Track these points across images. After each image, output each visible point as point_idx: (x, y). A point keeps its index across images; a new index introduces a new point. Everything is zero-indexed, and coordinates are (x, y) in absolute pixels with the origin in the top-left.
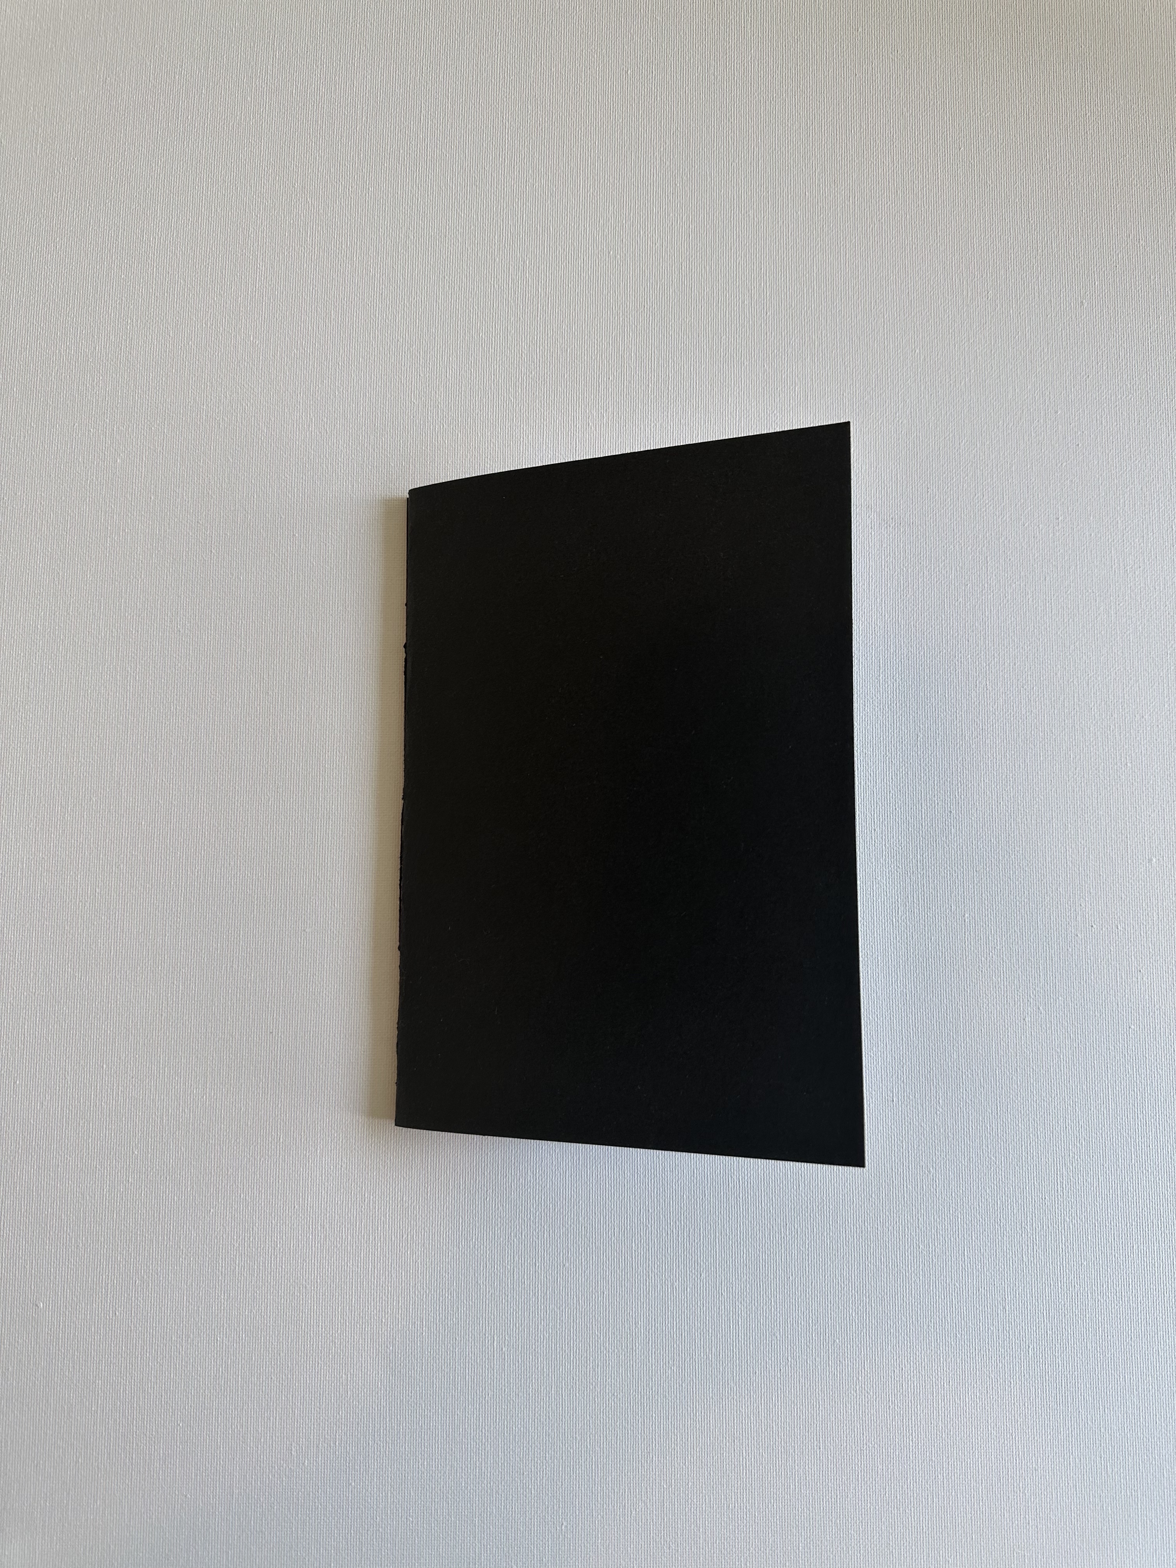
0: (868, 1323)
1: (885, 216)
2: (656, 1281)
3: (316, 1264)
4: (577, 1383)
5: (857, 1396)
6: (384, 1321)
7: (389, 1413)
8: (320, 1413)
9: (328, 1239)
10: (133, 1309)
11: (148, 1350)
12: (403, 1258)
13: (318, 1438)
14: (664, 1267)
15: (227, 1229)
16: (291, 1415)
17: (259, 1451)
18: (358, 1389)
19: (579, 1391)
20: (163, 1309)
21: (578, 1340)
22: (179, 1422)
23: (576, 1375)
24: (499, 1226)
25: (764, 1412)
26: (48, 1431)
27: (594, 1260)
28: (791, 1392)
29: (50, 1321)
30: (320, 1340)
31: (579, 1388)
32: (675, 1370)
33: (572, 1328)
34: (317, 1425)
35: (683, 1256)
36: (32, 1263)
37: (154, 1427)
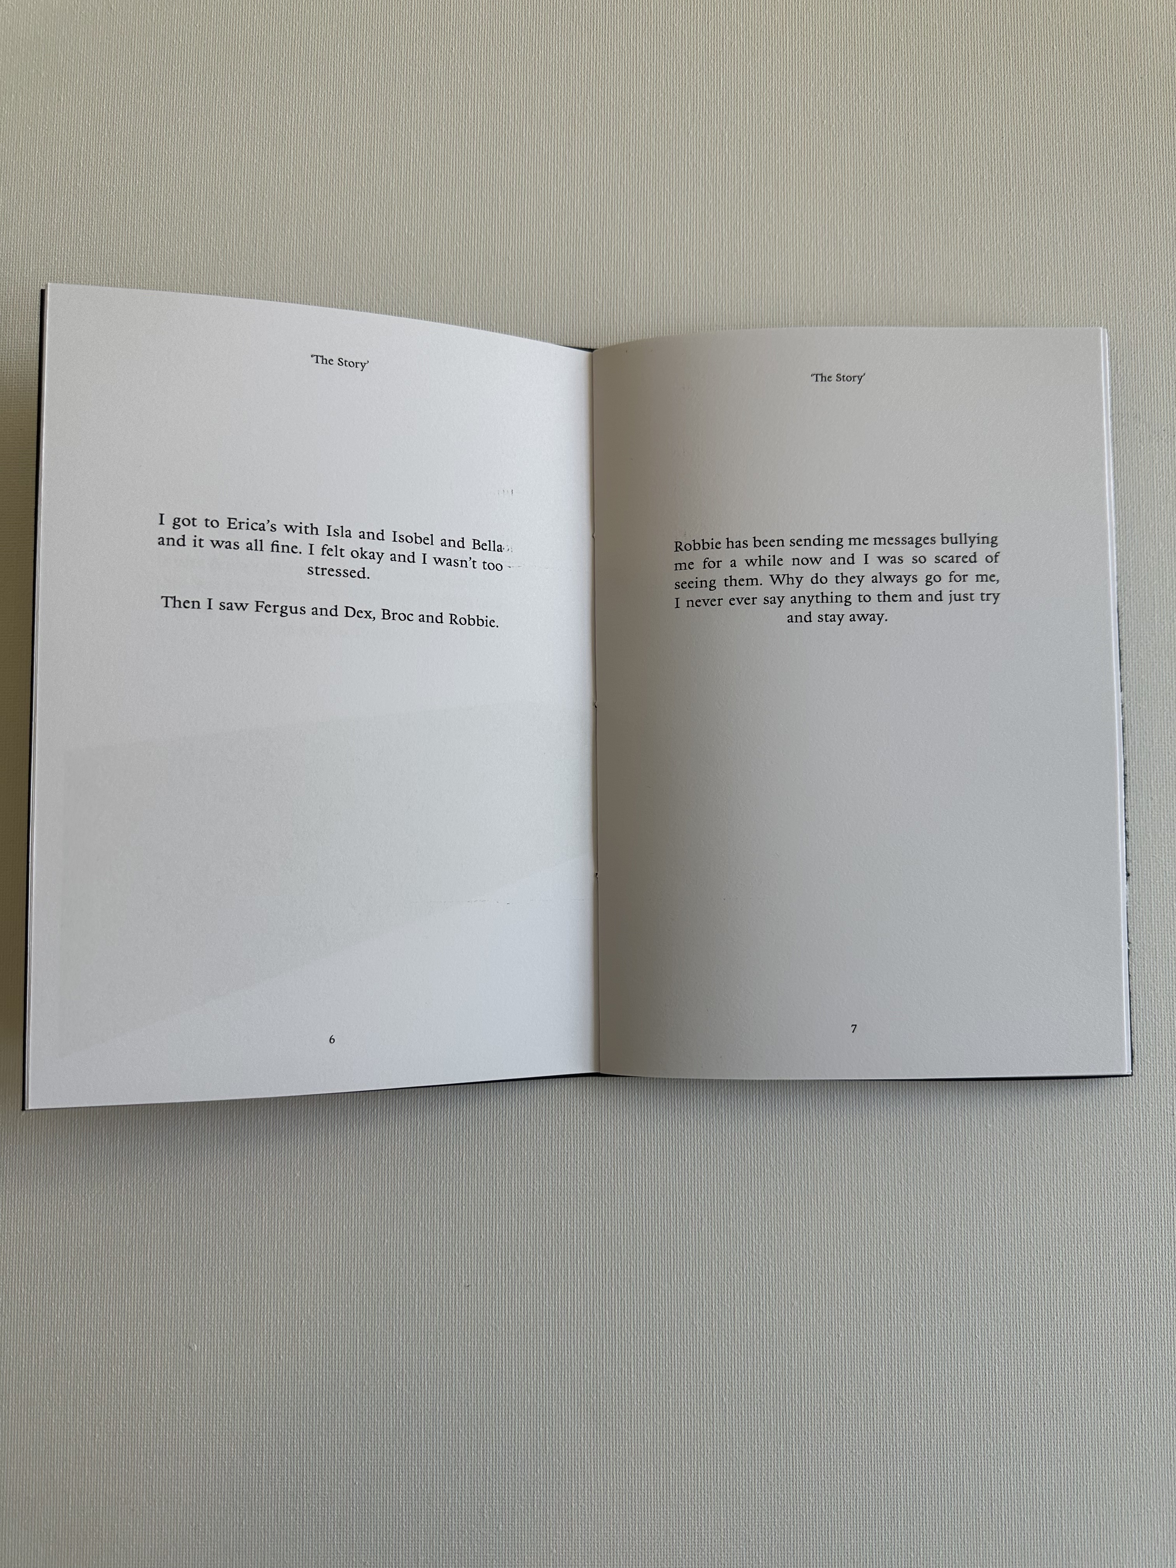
0: (1145, 1370)
1: (1148, 72)
2: (899, 1322)
3: (507, 1302)
4: (810, 1438)
5: (1133, 1454)
6: (586, 1366)
7: (594, 1472)
8: (515, 1471)
9: (520, 1274)
10: (300, 1352)
11: (318, 1399)
12: (607, 1296)
13: (513, 1499)
14: (908, 1306)
15: (404, 1262)
16: (482, 1472)
17: (447, 1514)
18: (558, 1444)
19: (812, 1447)
20: (334, 1353)
21: (810, 1389)
22: (355, 1480)
23: (808, 1428)
24: (717, 1260)
25: (1026, 1471)
26: (207, 1490)
27: (827, 1298)
28: (1057, 1449)
29: (206, 1365)
30: (513, 1389)
31: (812, 1444)
32: (922, 1424)
33: (802, 1376)
34: (512, 1485)
35: (930, 1293)
36: (184, 1300)
37: (327, 1486)
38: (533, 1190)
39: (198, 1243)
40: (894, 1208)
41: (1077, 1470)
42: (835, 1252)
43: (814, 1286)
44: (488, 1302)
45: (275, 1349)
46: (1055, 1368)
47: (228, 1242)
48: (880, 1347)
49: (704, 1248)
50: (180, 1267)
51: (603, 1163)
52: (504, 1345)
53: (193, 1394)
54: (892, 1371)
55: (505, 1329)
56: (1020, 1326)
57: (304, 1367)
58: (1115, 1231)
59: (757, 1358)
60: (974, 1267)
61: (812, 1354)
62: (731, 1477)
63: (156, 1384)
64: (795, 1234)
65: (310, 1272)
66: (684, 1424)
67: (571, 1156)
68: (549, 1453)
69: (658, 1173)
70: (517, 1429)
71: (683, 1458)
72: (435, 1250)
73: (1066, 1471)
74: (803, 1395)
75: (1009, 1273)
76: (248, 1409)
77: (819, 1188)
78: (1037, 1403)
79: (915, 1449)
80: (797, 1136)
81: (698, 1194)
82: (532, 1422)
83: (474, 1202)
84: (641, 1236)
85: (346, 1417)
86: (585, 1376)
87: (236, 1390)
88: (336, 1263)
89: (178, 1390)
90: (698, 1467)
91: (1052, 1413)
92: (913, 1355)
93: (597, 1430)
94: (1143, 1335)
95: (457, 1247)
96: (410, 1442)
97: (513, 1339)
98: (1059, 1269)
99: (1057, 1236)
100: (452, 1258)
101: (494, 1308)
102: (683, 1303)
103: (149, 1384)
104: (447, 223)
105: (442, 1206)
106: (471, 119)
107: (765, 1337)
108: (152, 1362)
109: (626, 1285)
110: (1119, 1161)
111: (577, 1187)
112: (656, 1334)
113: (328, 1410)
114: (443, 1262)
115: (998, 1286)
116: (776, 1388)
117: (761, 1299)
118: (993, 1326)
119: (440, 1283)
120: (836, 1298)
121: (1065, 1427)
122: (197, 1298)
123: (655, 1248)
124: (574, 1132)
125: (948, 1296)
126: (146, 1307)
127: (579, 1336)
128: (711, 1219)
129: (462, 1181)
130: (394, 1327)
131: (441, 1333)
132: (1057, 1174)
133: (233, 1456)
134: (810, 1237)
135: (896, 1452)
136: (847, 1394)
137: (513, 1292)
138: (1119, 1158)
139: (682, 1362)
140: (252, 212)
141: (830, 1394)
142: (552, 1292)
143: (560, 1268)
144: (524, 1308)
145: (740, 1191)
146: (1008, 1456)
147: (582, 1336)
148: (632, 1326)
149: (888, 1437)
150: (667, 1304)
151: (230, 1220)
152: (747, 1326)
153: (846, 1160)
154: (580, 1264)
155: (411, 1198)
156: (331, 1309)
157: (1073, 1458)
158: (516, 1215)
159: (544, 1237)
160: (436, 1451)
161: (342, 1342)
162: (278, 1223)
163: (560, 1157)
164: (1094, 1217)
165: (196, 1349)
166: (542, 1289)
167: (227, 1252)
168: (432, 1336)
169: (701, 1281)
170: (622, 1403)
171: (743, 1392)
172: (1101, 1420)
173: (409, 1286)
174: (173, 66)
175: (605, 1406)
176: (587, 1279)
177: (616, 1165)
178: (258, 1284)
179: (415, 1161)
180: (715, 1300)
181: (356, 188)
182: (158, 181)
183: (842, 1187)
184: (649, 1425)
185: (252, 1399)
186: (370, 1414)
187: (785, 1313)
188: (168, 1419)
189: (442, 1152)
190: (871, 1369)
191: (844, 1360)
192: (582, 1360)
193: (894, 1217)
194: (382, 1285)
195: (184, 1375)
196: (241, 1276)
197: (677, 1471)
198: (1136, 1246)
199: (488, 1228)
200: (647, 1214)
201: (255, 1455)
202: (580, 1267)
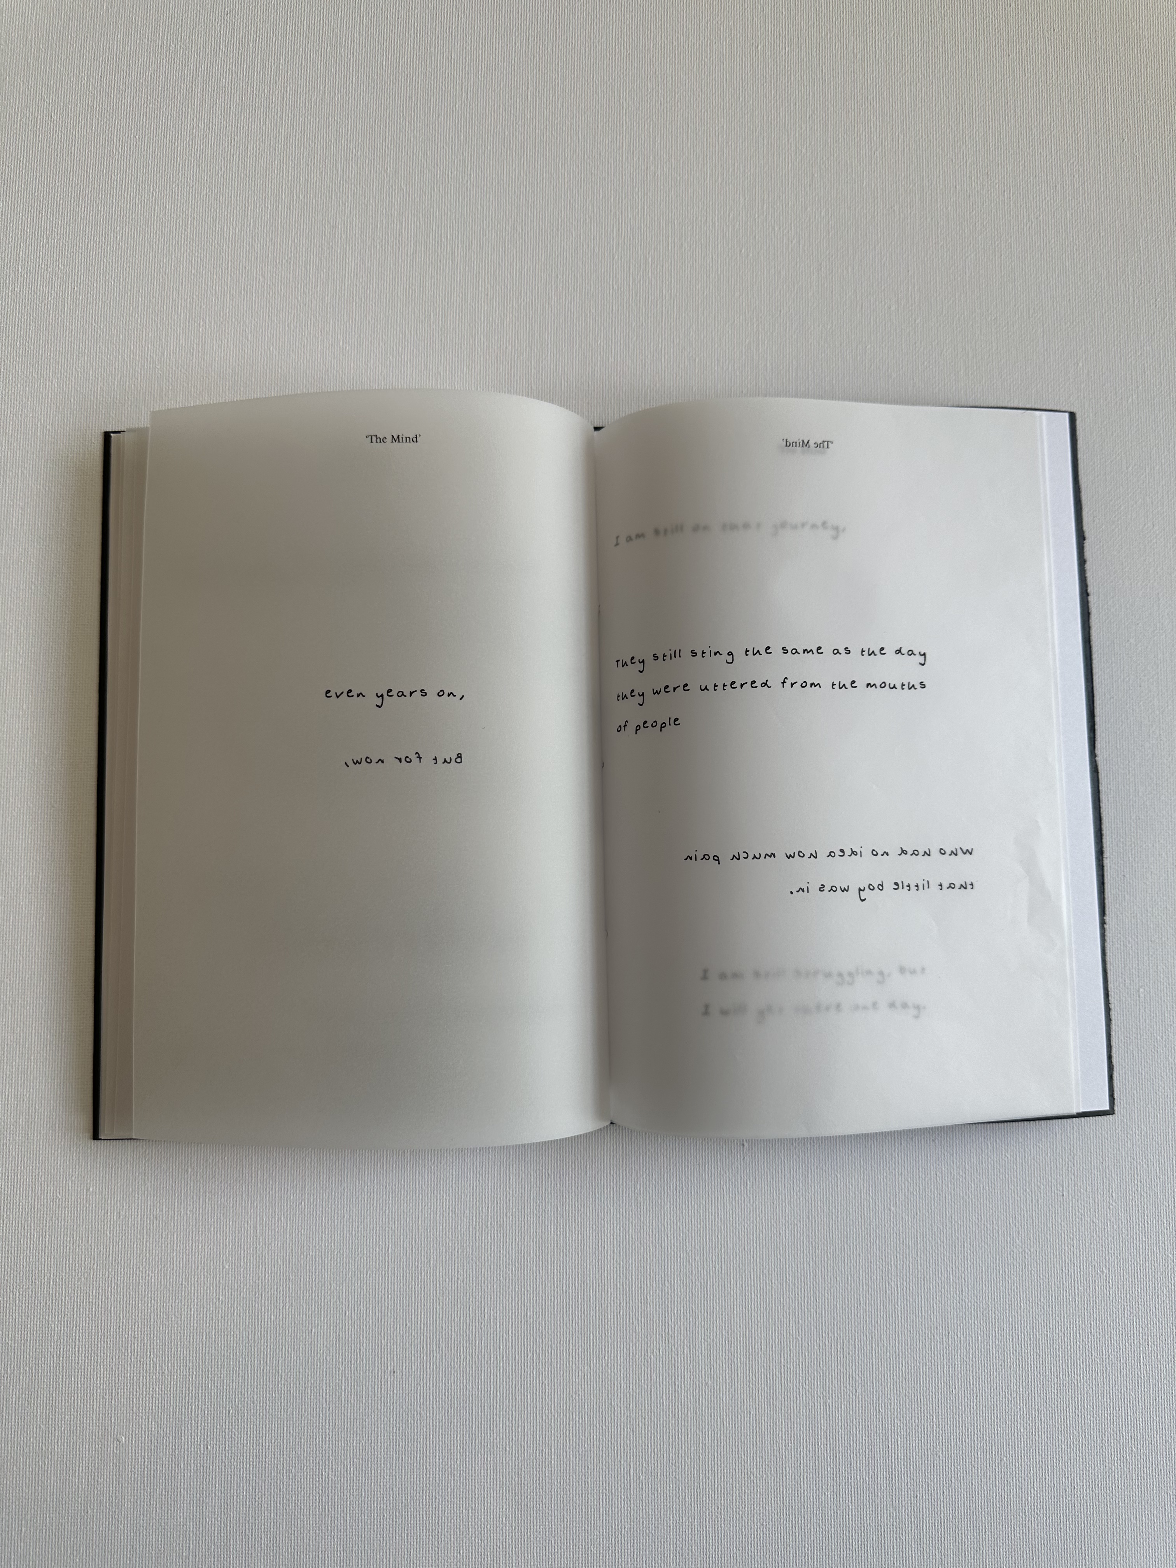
38: (458, 1278)
39: (126, 1336)
40: (803, 1289)
41: (974, 1536)
42: (747, 1332)
43: (727, 1365)
44: (413, 1388)
45: (202, 1440)
46: (954, 1439)
47: (157, 1334)
48: (789, 1423)
49: (622, 1331)
50: (108, 1360)
51: (525, 1251)
52: (428, 1429)
53: (120, 1485)
54: (800, 1446)
55: (430, 1414)
56: (920, 1400)
57: (231, 1456)
58: (1009, 1307)
59: (672, 1436)
60: (878, 1344)
61: (725, 1431)
62: (647, 1552)
63: (84, 1477)
64: (709, 1316)
65: (238, 1363)
66: (603, 1502)
67: (494, 1246)
68: (472, 1534)
69: (578, 1261)
70: (440, 1512)
71: (601, 1536)
72: (361, 1338)
73: (963, 1537)
74: (716, 1471)
75: (911, 1349)
76: (176, 1499)
77: (732, 1271)
78: (937, 1473)
79: (822, 1520)
80: (712, 1222)
81: (617, 1279)
82: (455, 1505)
83: (400, 1292)
84: (562, 1321)
85: (272, 1505)
86: (507, 1458)
87: (164, 1481)
88: (264, 1353)
89: (105, 1482)
90: (615, 1544)
91: (950, 1482)
92: (821, 1430)
93: (518, 1511)
94: (1035, 1405)
95: (382, 1335)
96: (336, 1528)
97: (438, 1423)
98: (957, 1345)
99: (955, 1313)
100: (378, 1346)
101: (418, 1394)
102: (602, 1385)
103: (77, 1477)
104: (381, 338)
105: (368, 1296)
106: (405, 238)
107: (680, 1415)
108: (79, 1455)
109: (547, 1369)
110: (1013, 1240)
111: (500, 1275)
112: (576, 1415)
113: (255, 1499)
114: (369, 1350)
115: (901, 1361)
116: (691, 1465)
117: (676, 1379)
118: (896, 1401)
119: (366, 1370)
120: (748, 1377)
121: (962, 1495)
122: (125, 1390)
123: (575, 1332)
124: (497, 1222)
125: (854, 1373)
126: (74, 1400)
127: (501, 1419)
128: (629, 1304)
129: (388, 1271)
130: (321, 1415)
131: (367, 1420)
132: (955, 1254)
133: (160, 1546)
134: (724, 1319)
135: (804, 1523)
136: (758, 1469)
137: (438, 1378)
138: (1013, 1237)
139: (601, 1442)
140: (189, 322)
141: (741, 1470)
142: (475, 1377)
143: (483, 1353)
144: (448, 1393)
145: (657, 1276)
146: (910, 1525)
147: (504, 1419)
148: (553, 1407)
149: (796, 1510)
150: (586, 1386)
151: (159, 1313)
152: (663, 1406)
153: (758, 1244)
154: (503, 1349)
155: (338, 1288)
156: (258, 1399)
157: (970, 1524)
158: (441, 1303)
159: (468, 1324)
160: (362, 1535)
161: (269, 1431)
162: (206, 1314)
163: (483, 1246)
164: (990, 1294)
165: (124, 1441)
166: (466, 1374)
167: (155, 1344)
168: (358, 1423)
169: (619, 1363)
170: (542, 1484)
171: (659, 1470)
172: (996, 1487)
173: (336, 1374)
174: (113, 176)
175: (526, 1487)
176: (509, 1364)
177: (538, 1253)
178: (186, 1375)
179: (341, 1252)
180: (633, 1381)
181: (292, 301)
182: (97, 289)
183: (754, 1270)
184: (568, 1504)
185: (179, 1490)
186: (296, 1501)
187: (699, 1393)
188: (95, 1510)
189: (368, 1243)
190: (780, 1444)
191: (755, 1436)
192: (504, 1442)
193: (803, 1298)
194: (310, 1374)
195: (112, 1467)
196: (170, 1367)
197: (595, 1548)
198: (1028, 1321)
199: (413, 1316)
200: (568, 1300)
201: (183, 1545)
202: (503, 1352)
